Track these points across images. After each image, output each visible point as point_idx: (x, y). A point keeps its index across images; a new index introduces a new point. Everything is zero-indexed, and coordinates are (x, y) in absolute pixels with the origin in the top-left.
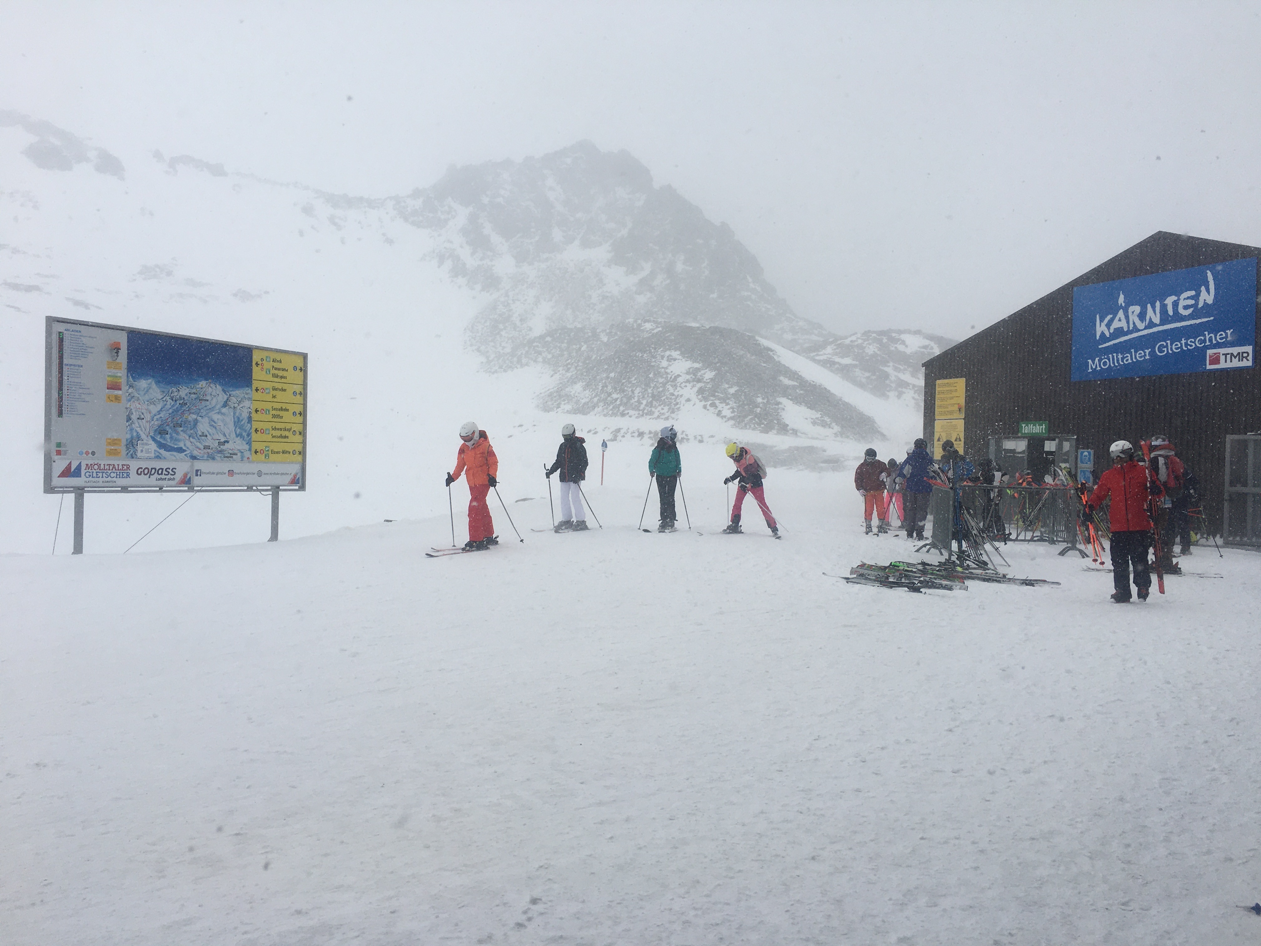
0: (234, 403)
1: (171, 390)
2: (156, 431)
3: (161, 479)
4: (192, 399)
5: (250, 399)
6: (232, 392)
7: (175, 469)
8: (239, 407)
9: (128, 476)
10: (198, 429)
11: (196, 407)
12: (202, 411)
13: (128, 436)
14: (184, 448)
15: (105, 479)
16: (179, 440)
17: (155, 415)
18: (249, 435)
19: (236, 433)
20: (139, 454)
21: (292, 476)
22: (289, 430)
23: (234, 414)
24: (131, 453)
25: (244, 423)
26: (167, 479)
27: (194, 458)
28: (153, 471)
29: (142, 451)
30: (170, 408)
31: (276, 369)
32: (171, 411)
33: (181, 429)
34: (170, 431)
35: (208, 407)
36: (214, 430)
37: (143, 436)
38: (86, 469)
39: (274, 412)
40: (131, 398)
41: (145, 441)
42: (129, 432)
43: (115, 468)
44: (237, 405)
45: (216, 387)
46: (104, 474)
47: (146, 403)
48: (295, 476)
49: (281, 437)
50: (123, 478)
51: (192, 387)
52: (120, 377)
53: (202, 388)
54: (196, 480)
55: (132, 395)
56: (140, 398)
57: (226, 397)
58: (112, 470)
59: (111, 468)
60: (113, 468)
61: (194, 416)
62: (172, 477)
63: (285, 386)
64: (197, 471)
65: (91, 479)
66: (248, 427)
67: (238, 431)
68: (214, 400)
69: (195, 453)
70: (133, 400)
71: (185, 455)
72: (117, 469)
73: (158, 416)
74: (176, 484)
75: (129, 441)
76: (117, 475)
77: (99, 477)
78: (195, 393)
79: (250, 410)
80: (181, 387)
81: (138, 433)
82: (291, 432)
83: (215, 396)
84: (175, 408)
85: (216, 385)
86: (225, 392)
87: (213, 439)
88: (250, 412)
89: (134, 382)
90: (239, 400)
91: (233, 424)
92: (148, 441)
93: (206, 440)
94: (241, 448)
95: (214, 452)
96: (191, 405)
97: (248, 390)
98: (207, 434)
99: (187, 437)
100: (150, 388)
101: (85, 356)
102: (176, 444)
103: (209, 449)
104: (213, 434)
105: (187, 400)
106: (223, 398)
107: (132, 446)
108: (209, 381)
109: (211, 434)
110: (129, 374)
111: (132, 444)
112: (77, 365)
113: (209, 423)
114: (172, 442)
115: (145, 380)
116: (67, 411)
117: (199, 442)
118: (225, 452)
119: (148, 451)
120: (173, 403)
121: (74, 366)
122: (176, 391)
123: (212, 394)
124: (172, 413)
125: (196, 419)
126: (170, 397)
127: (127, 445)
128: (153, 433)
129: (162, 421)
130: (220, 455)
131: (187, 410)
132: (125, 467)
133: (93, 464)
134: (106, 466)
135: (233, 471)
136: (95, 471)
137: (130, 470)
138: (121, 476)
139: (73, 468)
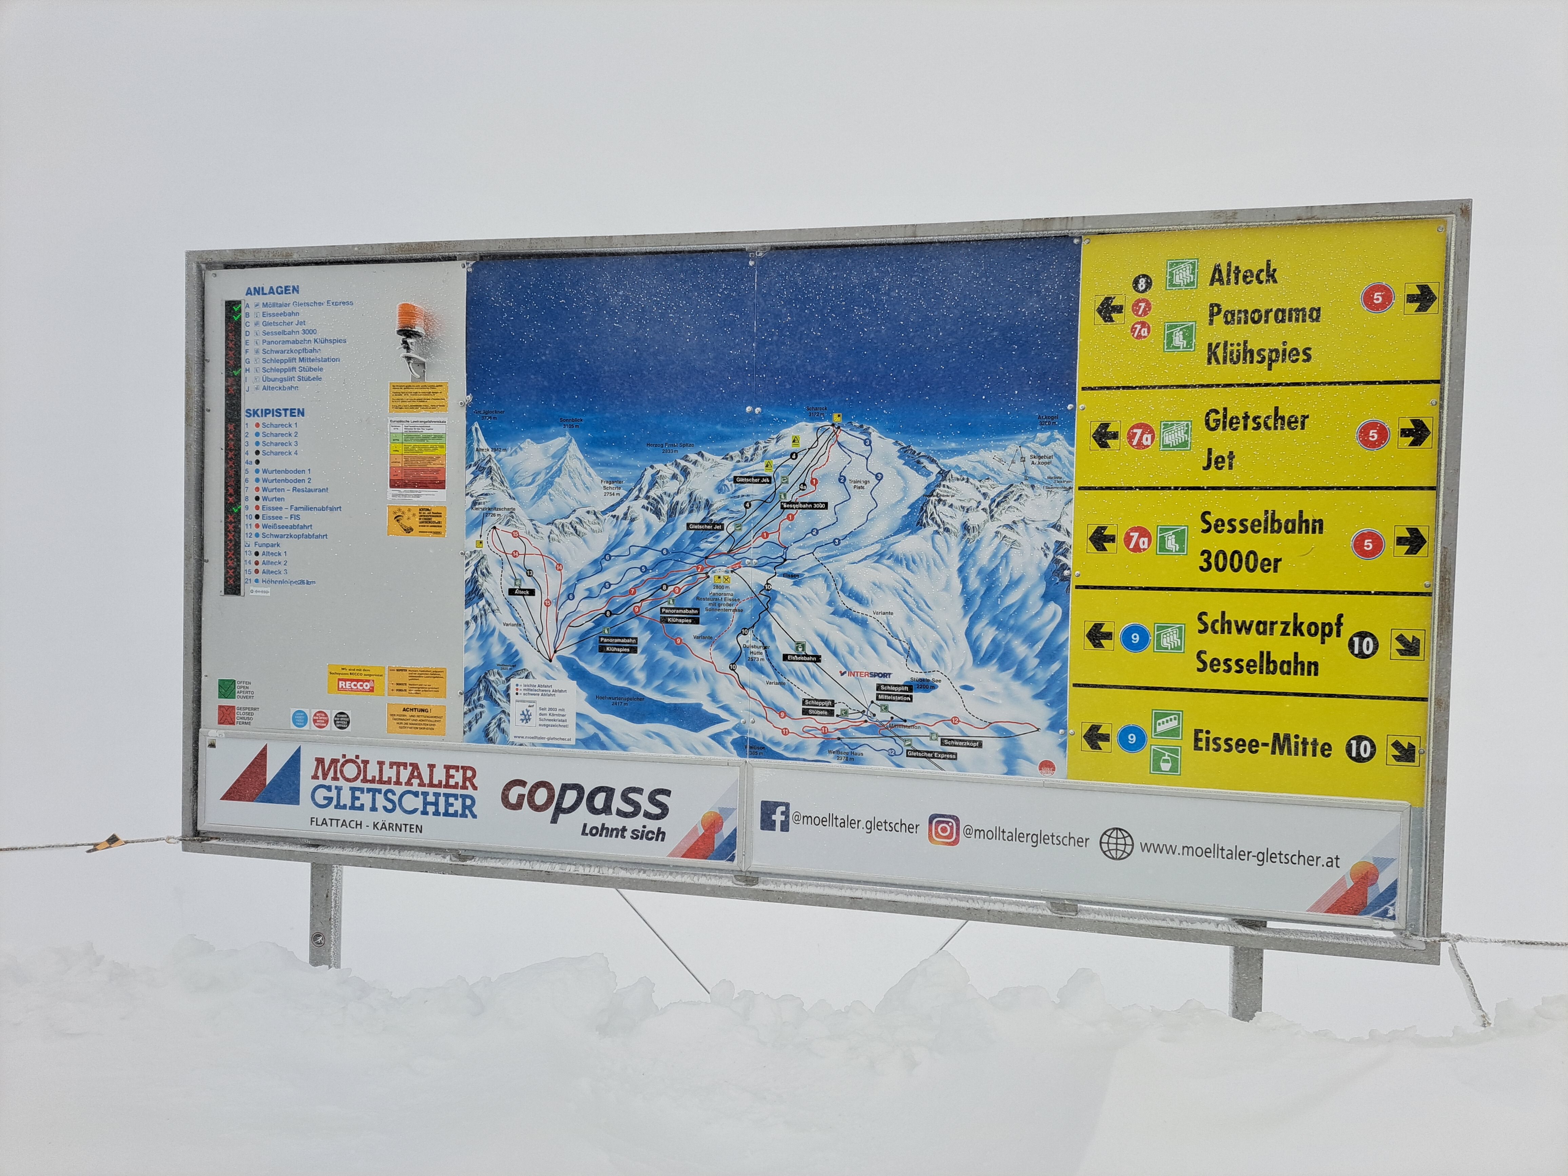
0: (967, 510)
1: (649, 472)
2: (583, 639)
3: (605, 831)
4: (748, 505)
5: (1054, 483)
6: (952, 461)
7: (667, 793)
8: (992, 527)
9: (468, 810)
10: (774, 626)
11: (766, 535)
12: (793, 552)
13: (473, 660)
14: (709, 708)
15: (381, 816)
16: (683, 676)
17: (580, 578)
18: (1051, 653)
19: (974, 648)
20: (515, 728)
23: (967, 556)
24: (483, 721)
25: (1024, 600)
26: (628, 834)
27: (751, 751)
28: (571, 797)
29: (526, 718)
30: (646, 548)
32: (649, 558)
33: (698, 629)
34: (644, 638)
35: (825, 536)
36: (856, 631)
37: (531, 659)
38: (315, 777)
39: (1216, 541)
40: (483, 513)
41: (539, 680)
42: (475, 644)
43: (420, 776)
44: (985, 516)
45: (868, 443)
46: (380, 798)
47: (545, 530)
49: (1266, 665)
50: (446, 814)
51: (748, 454)
52: (439, 437)
53: (794, 455)
55: (486, 502)
56: (519, 511)
57: (918, 485)
58: (409, 783)
59: (404, 778)
60: (412, 776)
61: (759, 577)
62: (653, 825)
63: (1289, 401)
64: (768, 808)
65: (331, 812)
66: (1046, 616)
67: (987, 635)
68: (860, 502)
70: (490, 521)
71: (716, 737)
72: (426, 780)
73: (594, 582)
74: (673, 856)
75: (474, 678)
76: (426, 803)
77: (362, 808)
78: (760, 479)
79: (1061, 537)
80: (693, 457)
81: (510, 646)
82: (1337, 644)
83: (861, 483)
84: (668, 544)
85: (866, 432)
86: (915, 464)
87: (852, 674)
88: (1059, 544)
89: (493, 454)
90: (992, 493)
91: (960, 603)
92: (549, 677)
93: (813, 676)
94: (1003, 713)
95: (858, 728)
96: (745, 529)
97: (1051, 439)
98: (821, 650)
99: (723, 663)
100: (560, 470)
101: (312, 374)
102: (673, 693)
103: (831, 713)
104: (851, 653)
105: (725, 508)
106: (905, 490)
107: (489, 696)
108: (830, 418)
109: (842, 650)
110: (476, 425)
111: (487, 689)
112: (286, 410)
113: (830, 603)
114: (657, 683)
115: (537, 440)
116: (257, 571)
117: (781, 684)
118: (912, 732)
119: (554, 718)
120: (658, 524)
121: (278, 413)
122: (674, 477)
123: (849, 475)
124: (657, 564)
125: (766, 588)
126: (645, 502)
127: (468, 695)
128: (574, 648)
129: (610, 598)
130: (888, 744)
131: (724, 548)
132: (458, 777)
133: (342, 760)
134: (386, 767)
135: (957, 820)
136: (346, 786)
137: (475, 788)
138: (442, 809)
139: (271, 773)
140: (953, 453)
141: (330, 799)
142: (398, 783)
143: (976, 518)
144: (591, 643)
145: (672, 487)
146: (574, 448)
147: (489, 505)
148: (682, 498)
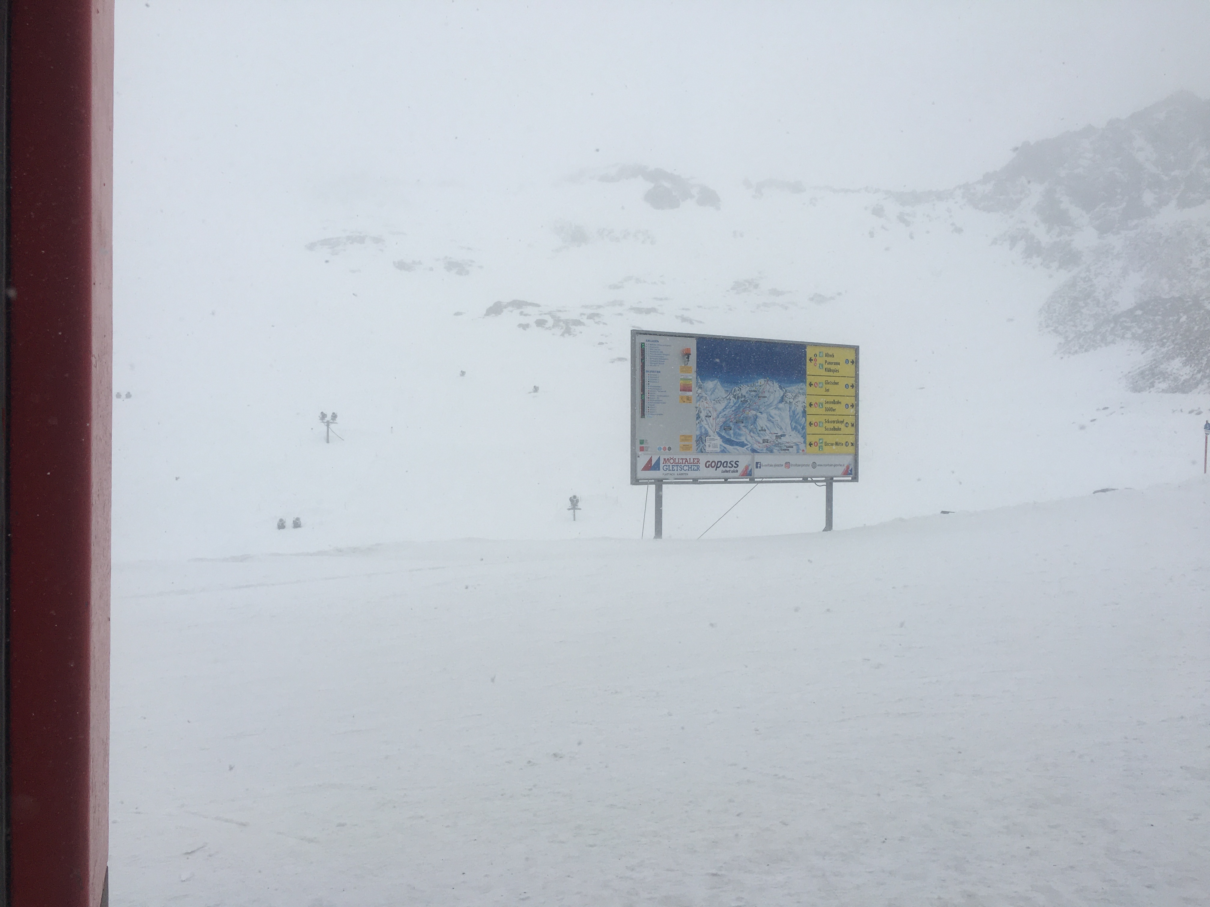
0: (790, 398)
1: (733, 389)
2: (721, 427)
3: (727, 471)
4: (752, 397)
5: (804, 394)
6: (787, 388)
7: (738, 462)
8: (794, 402)
9: (698, 469)
10: (757, 424)
11: (755, 403)
12: (761, 407)
13: (698, 433)
14: (746, 442)
15: (679, 472)
16: (740, 435)
17: (720, 413)
18: (804, 428)
19: (792, 428)
20: (707, 449)
21: (845, 467)
22: (842, 422)
23: (790, 408)
24: (701, 447)
25: (799, 417)
26: (731, 472)
27: (754, 451)
28: (719, 464)
29: (710, 446)
30: (733, 406)
31: (830, 363)
32: (734, 408)
33: (743, 425)
34: (733, 427)
35: (766, 404)
36: (771, 423)
37: (711, 432)
38: (664, 463)
39: (828, 406)
40: (700, 397)
41: (712, 437)
42: (699, 429)
43: (687, 462)
44: (793, 400)
45: (773, 384)
46: (679, 467)
47: (713, 402)
48: (848, 467)
49: (834, 429)
50: (693, 470)
51: (752, 385)
52: (691, 379)
53: (760, 386)
54: (757, 472)
55: (700, 395)
56: (708, 398)
57: (782, 393)
58: (685, 463)
59: (684, 462)
60: (685, 462)
61: (754, 412)
62: (735, 469)
63: (837, 380)
64: (757, 463)
65: (667, 472)
66: (803, 420)
67: (794, 424)
68: (772, 397)
69: (756, 446)
70: (702, 399)
71: (747, 449)
72: (689, 462)
73: (723, 414)
74: (739, 476)
75: (699, 437)
76: (689, 468)
77: (674, 470)
78: (755, 391)
79: (804, 404)
80: (742, 386)
81: (706, 429)
82: (843, 424)
83: (772, 393)
84: (737, 405)
85: (773, 382)
86: (781, 389)
87: (771, 433)
88: (805, 406)
89: (702, 384)
90: (794, 395)
91: (789, 418)
92: (714, 437)
93: (765, 434)
94: (796, 440)
95: (772, 445)
96: (752, 402)
97: (802, 385)
98: (766, 429)
99: (748, 432)
100: (716, 388)
101: (662, 363)
102: (739, 439)
103: (768, 442)
104: (771, 428)
105: (748, 397)
106: (780, 394)
107: (702, 441)
108: (767, 379)
109: (769, 428)
110: (698, 377)
111: (701, 440)
112: (656, 371)
113: (767, 418)
114: (736, 436)
115: (712, 381)
116: (649, 412)
117: (759, 436)
118: (782, 445)
119: (715, 446)
120: (735, 401)
121: (654, 372)
122: (738, 390)
123: (770, 390)
124: (735, 410)
125: (756, 415)
126: (733, 396)
127: (697, 441)
128: (719, 429)
129: (726, 418)
130: (777, 448)
131: (748, 406)
132: (696, 461)
133: (670, 459)
134: (680, 460)
135: (789, 463)
136: (671, 465)
137: (699, 463)
138: (692, 469)
139: (653, 463)
140: (787, 387)
141: (667, 469)
142: (683, 463)
143: (791, 400)
144: (723, 428)
145: (738, 392)
146: (719, 383)
147: (701, 396)
148: (740, 395)
